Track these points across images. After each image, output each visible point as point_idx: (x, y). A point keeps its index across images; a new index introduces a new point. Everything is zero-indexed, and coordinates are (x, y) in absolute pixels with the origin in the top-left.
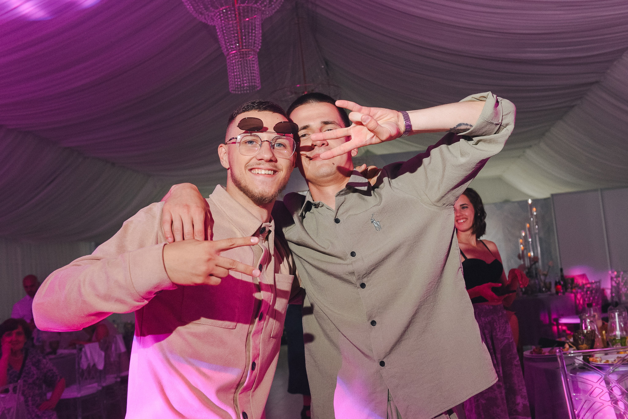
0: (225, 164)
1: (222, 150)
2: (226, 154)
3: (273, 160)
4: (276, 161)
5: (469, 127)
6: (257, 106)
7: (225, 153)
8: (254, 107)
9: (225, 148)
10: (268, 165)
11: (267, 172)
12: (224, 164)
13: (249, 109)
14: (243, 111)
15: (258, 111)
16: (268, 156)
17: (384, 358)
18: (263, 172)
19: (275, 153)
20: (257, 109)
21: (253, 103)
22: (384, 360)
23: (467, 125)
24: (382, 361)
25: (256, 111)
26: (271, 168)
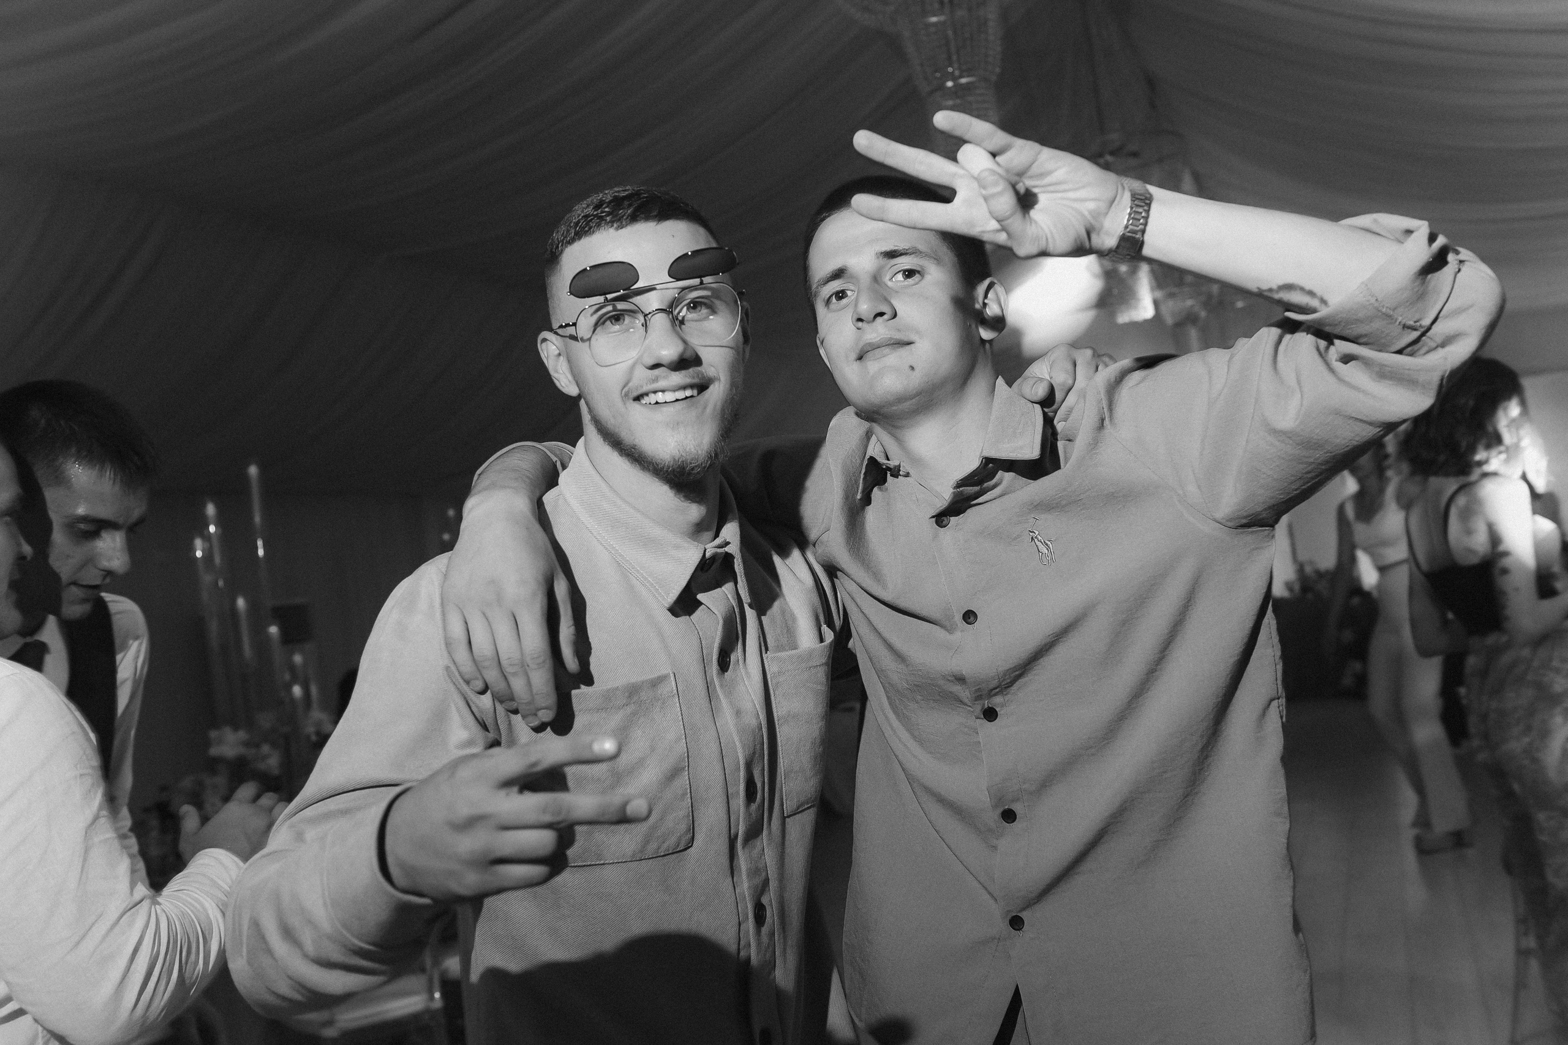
0: (566, 384)
1: (550, 348)
2: (561, 358)
3: (687, 361)
4: (697, 361)
5: (1314, 303)
6: (609, 214)
7: (559, 355)
8: (601, 218)
9: (555, 342)
10: (678, 378)
11: (680, 395)
12: (563, 385)
13: (590, 228)
14: (576, 234)
15: (617, 229)
16: (670, 351)
17: (1024, 909)
18: (670, 396)
19: (688, 338)
20: (612, 222)
21: (598, 206)
22: (1024, 915)
23: (1311, 293)
24: (1017, 916)
25: (612, 231)
26: (688, 381)
